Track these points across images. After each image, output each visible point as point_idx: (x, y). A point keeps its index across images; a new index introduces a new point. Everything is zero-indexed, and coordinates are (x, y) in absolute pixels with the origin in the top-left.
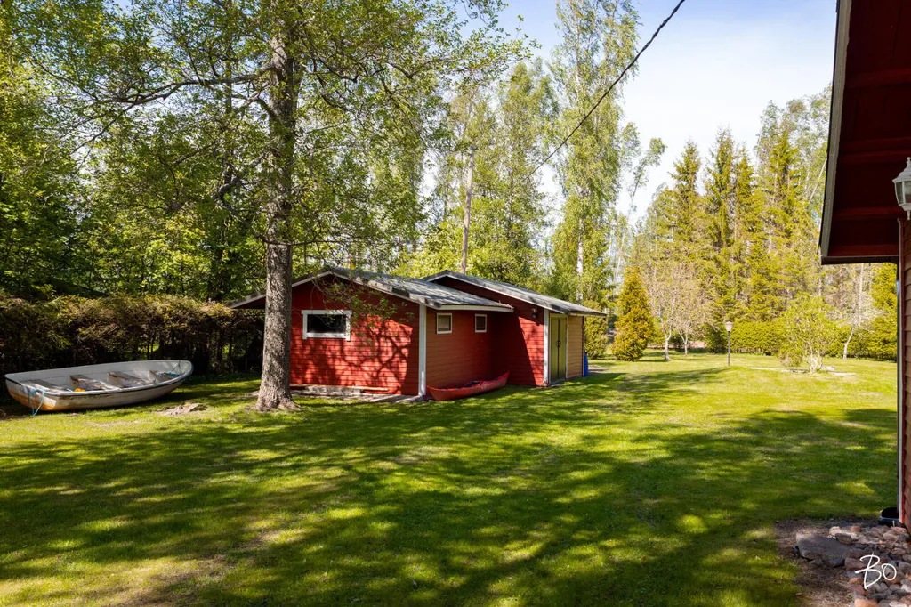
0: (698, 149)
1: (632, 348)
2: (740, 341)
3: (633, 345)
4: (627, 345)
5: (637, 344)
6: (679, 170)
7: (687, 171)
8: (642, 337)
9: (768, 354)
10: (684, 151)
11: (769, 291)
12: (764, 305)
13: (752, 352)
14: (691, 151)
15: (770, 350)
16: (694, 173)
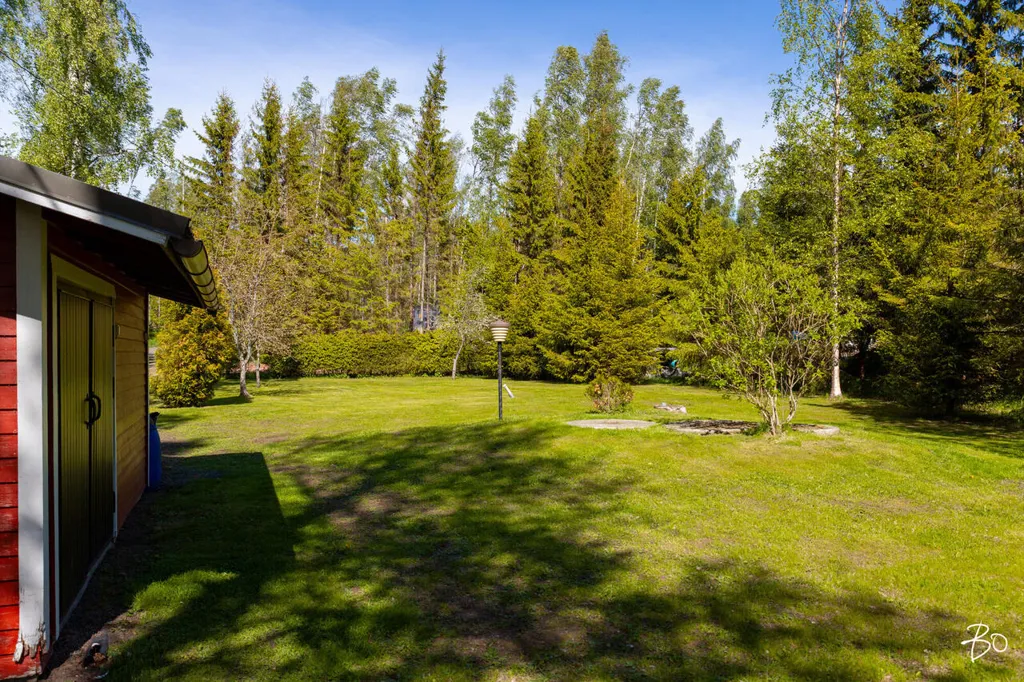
0: (235, 108)
1: (195, 382)
2: (316, 360)
3: (196, 376)
4: (184, 376)
5: (204, 374)
6: (209, 131)
7: (220, 136)
8: (214, 361)
9: (353, 376)
10: (215, 107)
11: (332, 296)
12: (328, 313)
13: (333, 375)
14: (226, 109)
15: (355, 371)
16: (230, 139)
